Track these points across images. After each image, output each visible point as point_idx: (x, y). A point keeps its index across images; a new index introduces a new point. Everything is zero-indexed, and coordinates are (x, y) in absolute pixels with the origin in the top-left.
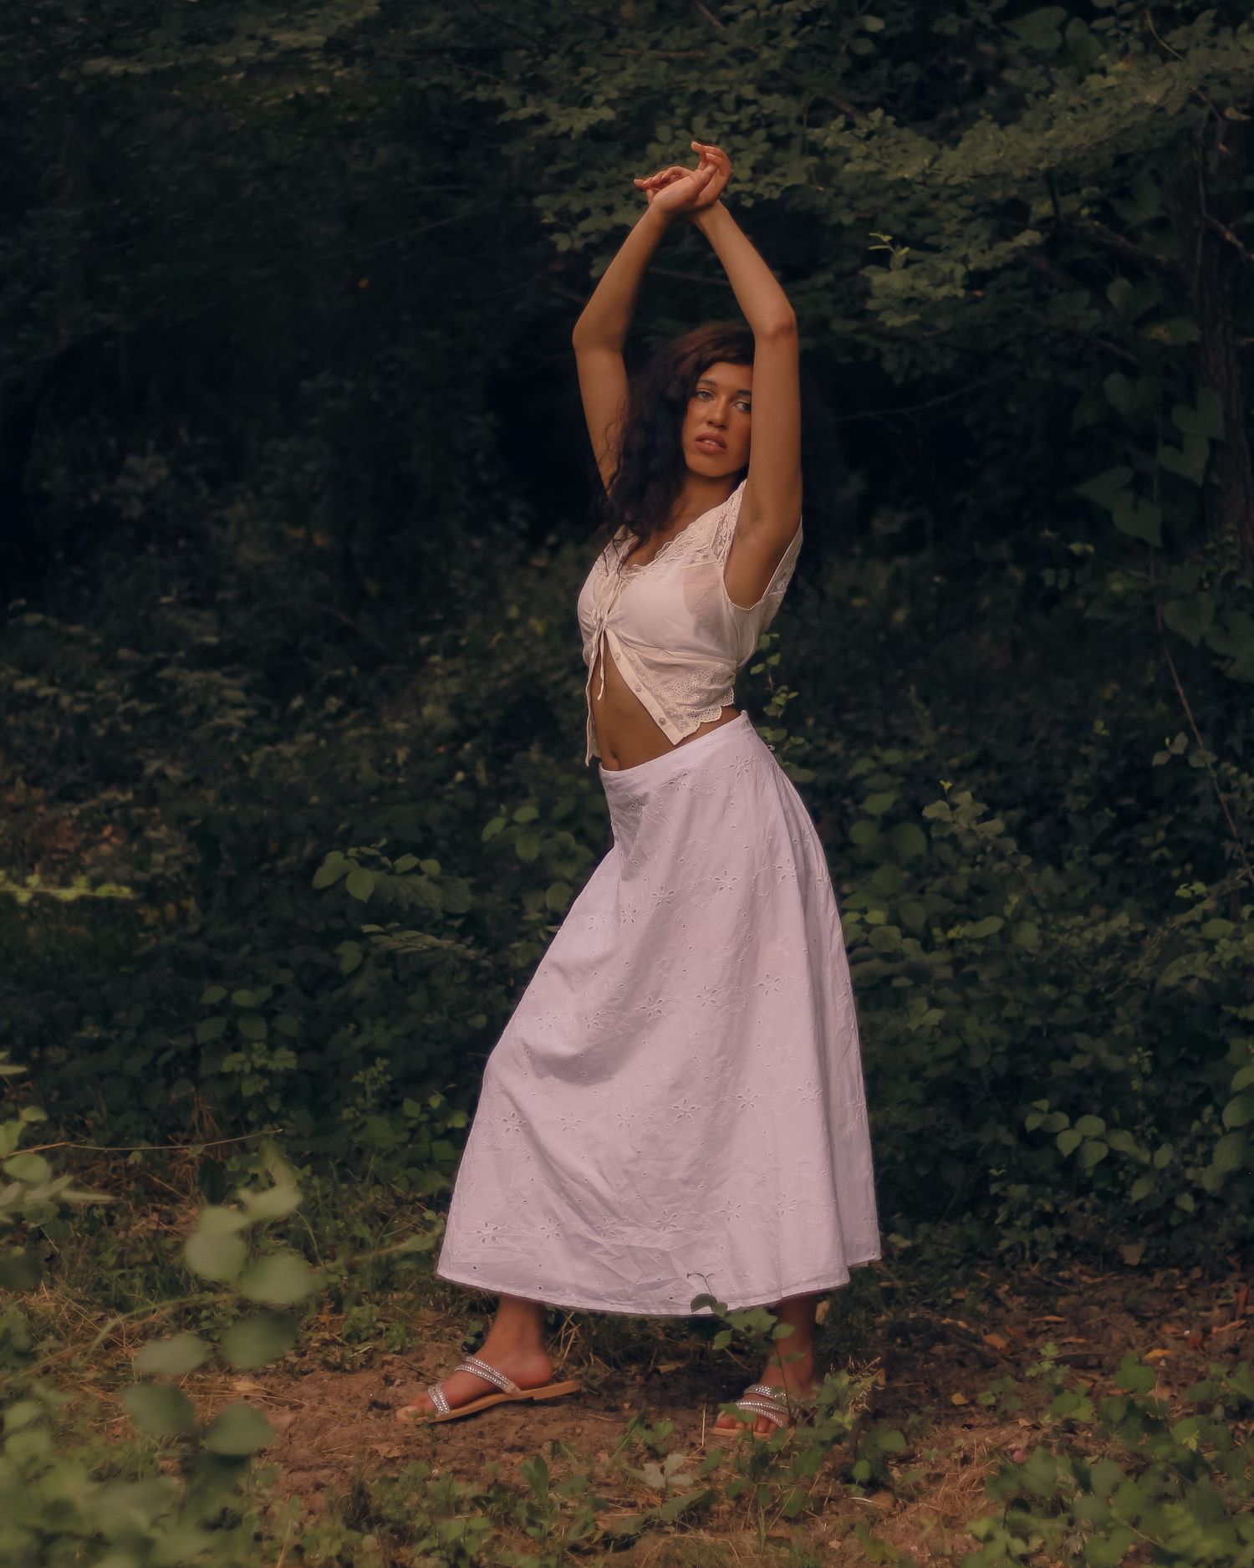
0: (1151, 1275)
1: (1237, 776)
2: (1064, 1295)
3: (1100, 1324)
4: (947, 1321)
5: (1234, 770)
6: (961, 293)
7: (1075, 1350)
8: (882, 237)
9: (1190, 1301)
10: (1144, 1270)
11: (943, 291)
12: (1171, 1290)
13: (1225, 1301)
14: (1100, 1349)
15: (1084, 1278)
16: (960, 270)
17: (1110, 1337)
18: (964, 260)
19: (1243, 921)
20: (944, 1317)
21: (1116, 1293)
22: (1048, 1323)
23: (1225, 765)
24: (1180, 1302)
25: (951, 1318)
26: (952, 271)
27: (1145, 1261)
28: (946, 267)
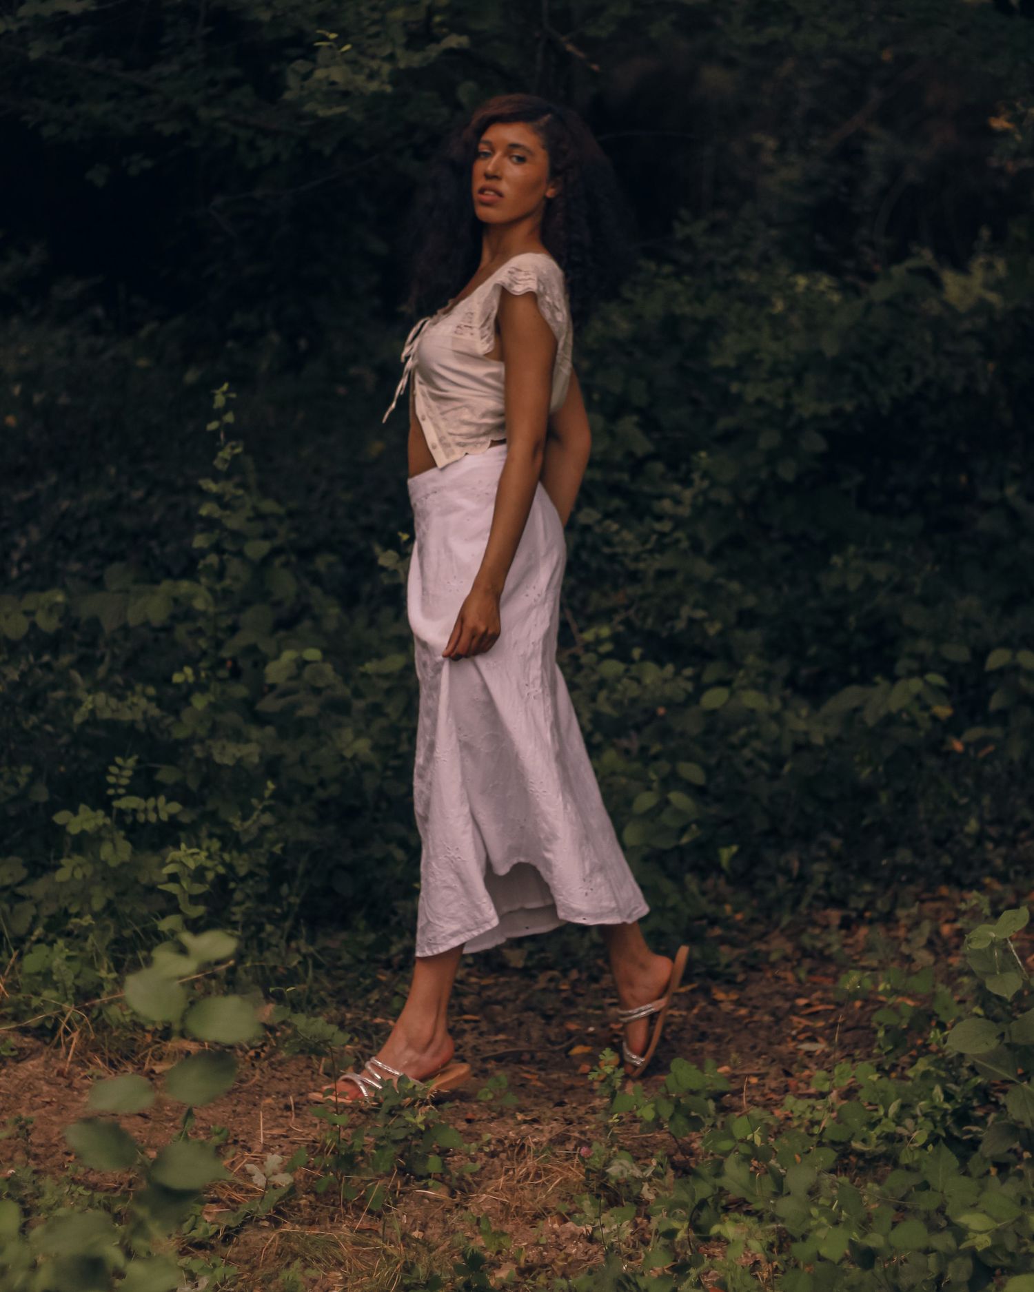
0: (533, 977)
1: (617, 532)
2: (465, 995)
3: (516, 1022)
4: (378, 1020)
5: (615, 527)
6: (389, 89)
7: (507, 1047)
8: (327, 34)
9: (580, 1000)
10: (526, 972)
11: (374, 86)
12: (559, 991)
13: (614, 1000)
14: (522, 1045)
15: (473, 980)
16: (386, 68)
17: (528, 1034)
18: (391, 58)
19: (632, 661)
20: (375, 1017)
21: (507, 993)
22: (467, 1021)
23: (608, 522)
24: (569, 1002)
25: (382, 1018)
26: (380, 68)
27: (530, 964)
28: (374, 64)
